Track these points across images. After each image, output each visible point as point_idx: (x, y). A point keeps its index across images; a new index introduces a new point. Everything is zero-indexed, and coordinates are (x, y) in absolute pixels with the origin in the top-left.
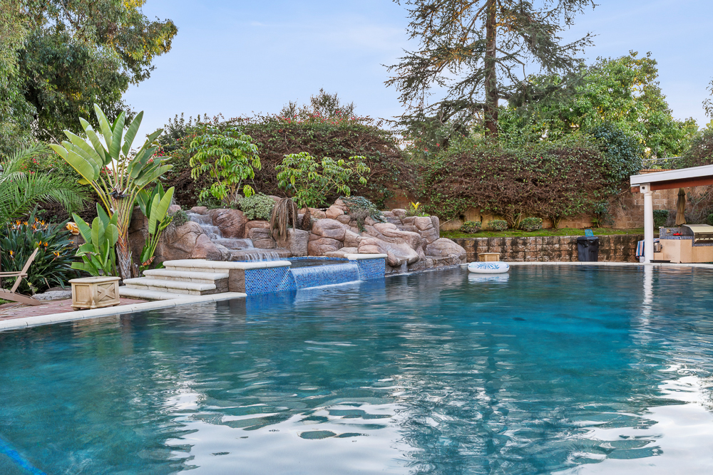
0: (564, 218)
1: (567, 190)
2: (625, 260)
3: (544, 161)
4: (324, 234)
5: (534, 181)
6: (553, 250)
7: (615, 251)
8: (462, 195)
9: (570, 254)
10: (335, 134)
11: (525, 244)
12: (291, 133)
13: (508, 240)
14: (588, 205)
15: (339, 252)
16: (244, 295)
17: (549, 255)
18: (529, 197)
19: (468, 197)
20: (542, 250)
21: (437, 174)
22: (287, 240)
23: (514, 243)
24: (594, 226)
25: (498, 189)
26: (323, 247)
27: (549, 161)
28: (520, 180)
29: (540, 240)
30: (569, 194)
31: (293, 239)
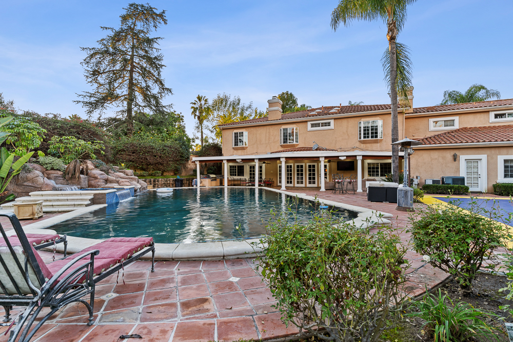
0: (166, 171)
1: (170, 161)
2: (189, 186)
3: (164, 149)
4: (99, 177)
5: (160, 157)
6: (167, 184)
7: (186, 183)
8: (131, 161)
9: (173, 185)
10: (73, 127)
11: (158, 181)
12: (45, 123)
13: (152, 180)
14: (175, 167)
15: (106, 186)
16: (106, 205)
17: (166, 185)
18: (157, 163)
19: (133, 162)
20: (164, 183)
21: (120, 151)
22: (78, 180)
23: (154, 181)
24: (175, 174)
25: (147, 159)
26: (99, 183)
27: (165, 150)
28: (155, 156)
29: (163, 180)
30: (170, 162)
31: (82, 180)
